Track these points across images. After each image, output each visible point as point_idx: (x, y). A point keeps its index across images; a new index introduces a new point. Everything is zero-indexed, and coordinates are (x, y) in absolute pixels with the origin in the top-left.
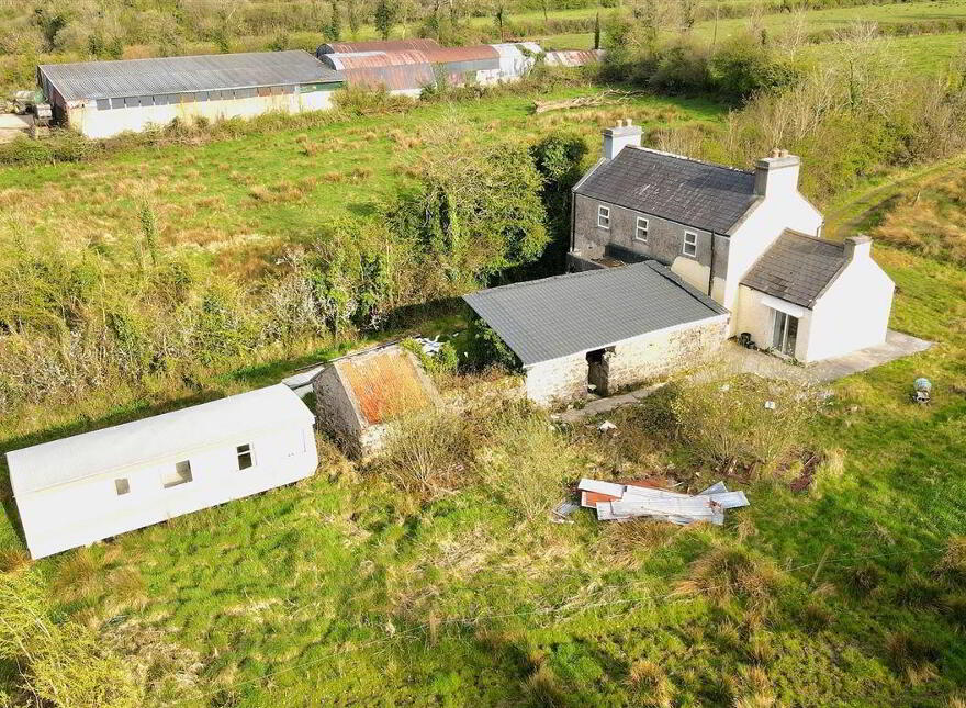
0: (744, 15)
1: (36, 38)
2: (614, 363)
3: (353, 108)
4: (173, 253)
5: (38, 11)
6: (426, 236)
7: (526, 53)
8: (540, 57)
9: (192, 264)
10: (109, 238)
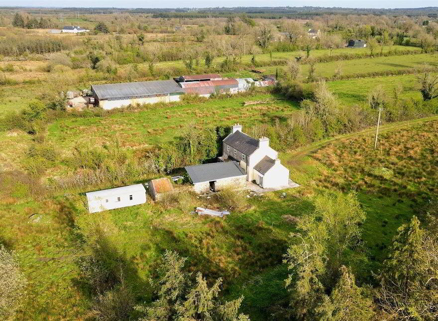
0: (353, 59)
1: (90, 65)
2: (216, 184)
3: (186, 101)
4: (124, 149)
5: (90, 53)
6: (185, 150)
7: (248, 82)
8: (253, 84)
9: (128, 154)
10: (108, 144)
